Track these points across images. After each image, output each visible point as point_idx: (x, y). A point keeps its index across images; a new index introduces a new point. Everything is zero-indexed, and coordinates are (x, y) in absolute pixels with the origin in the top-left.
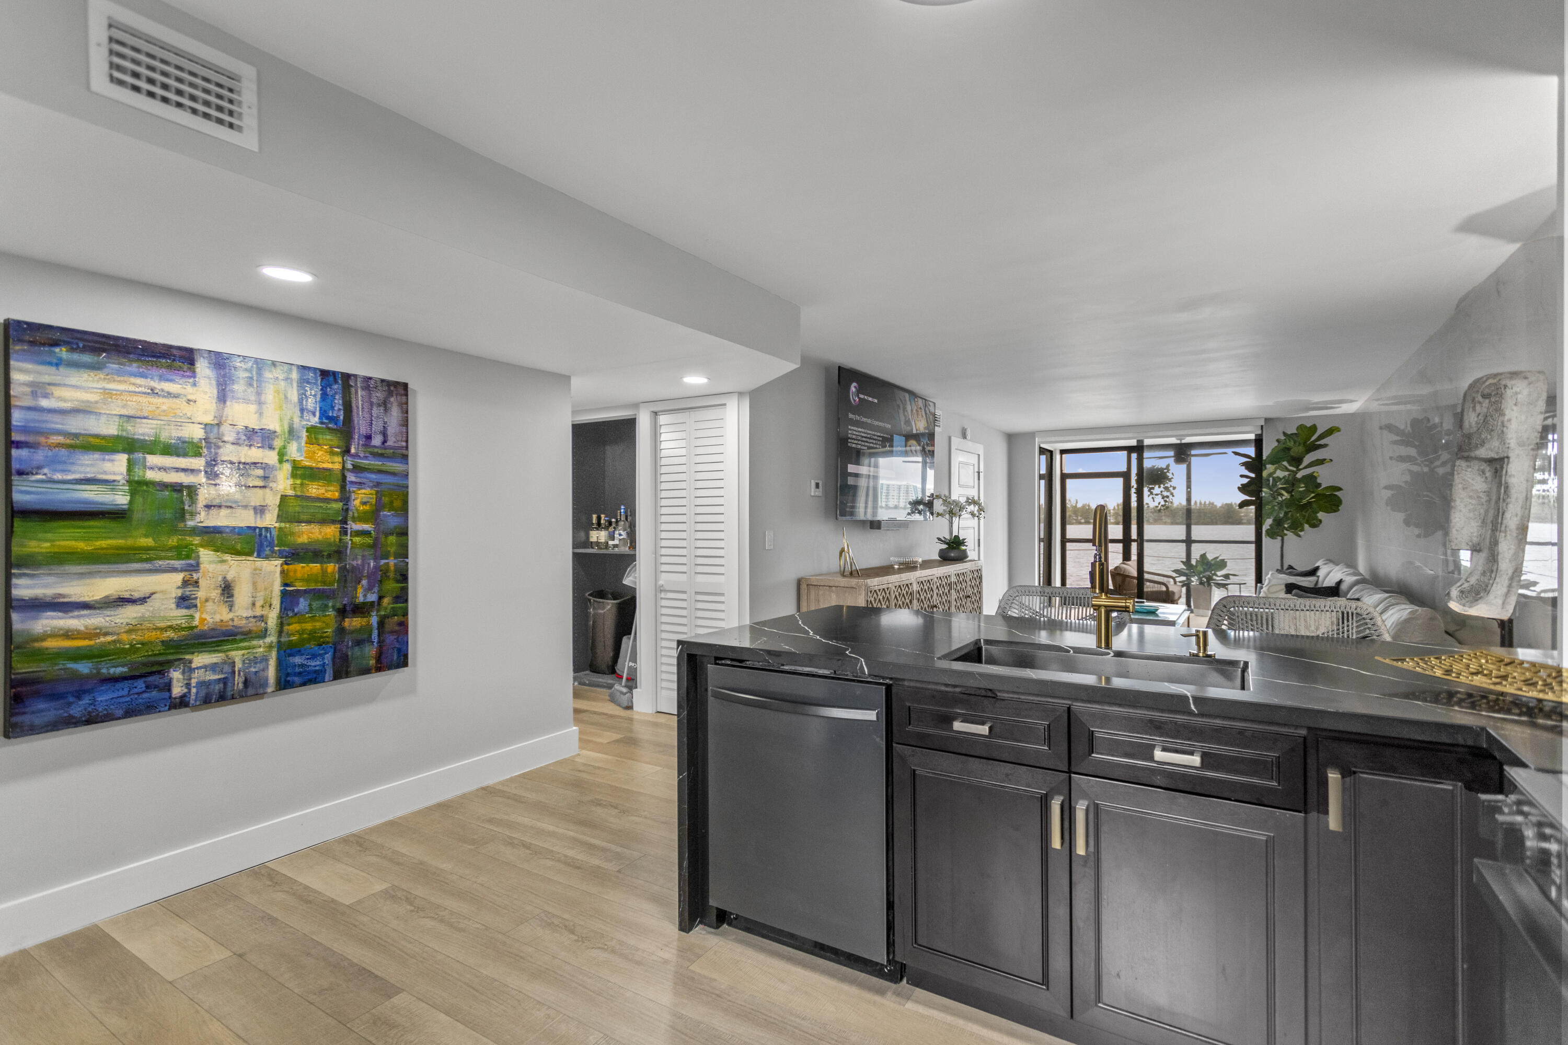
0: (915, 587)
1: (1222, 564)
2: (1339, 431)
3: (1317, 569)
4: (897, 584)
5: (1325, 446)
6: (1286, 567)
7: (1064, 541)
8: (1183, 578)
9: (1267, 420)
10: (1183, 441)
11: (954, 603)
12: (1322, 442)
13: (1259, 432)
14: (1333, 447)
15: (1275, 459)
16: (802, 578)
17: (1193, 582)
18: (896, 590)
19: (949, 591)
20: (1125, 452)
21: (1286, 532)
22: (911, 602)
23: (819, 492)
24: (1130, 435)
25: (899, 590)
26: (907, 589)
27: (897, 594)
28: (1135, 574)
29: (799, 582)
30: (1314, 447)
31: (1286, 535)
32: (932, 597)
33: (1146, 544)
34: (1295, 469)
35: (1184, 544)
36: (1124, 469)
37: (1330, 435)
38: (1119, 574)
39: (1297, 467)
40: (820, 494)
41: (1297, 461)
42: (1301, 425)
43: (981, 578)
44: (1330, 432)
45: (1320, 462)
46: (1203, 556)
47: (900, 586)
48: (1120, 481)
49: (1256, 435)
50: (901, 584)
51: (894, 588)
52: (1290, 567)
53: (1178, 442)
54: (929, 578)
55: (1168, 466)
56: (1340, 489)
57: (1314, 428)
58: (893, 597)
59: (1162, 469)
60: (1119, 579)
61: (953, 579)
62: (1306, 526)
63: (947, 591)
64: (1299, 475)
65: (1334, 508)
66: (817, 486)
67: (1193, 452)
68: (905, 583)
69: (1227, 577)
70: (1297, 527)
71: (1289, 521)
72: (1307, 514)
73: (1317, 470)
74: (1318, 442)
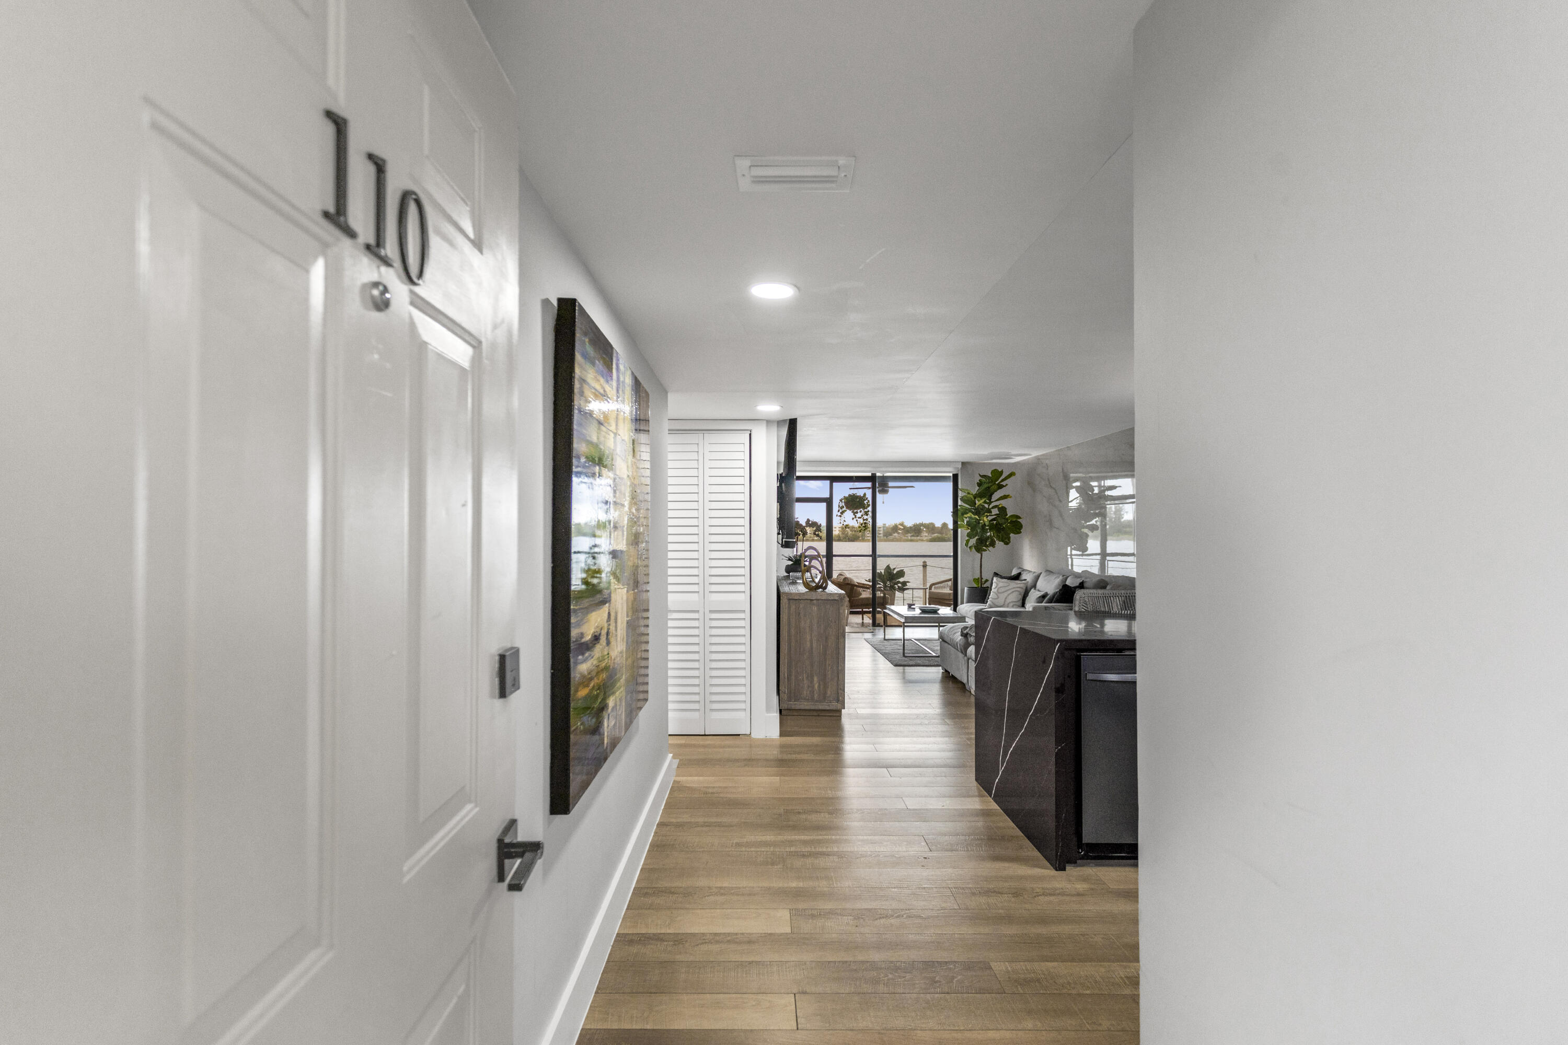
1: (901, 573)
2: (1016, 475)
3: (1019, 575)
5: (1006, 486)
6: (989, 573)
9: (963, 463)
10: (885, 475)
12: (1003, 483)
13: (955, 472)
14: (1011, 487)
15: (980, 495)
20: (828, 482)
21: (986, 548)
24: (868, 469)
30: (1000, 487)
31: (984, 550)
33: (878, 559)
34: (988, 501)
36: (827, 495)
37: (1011, 477)
39: (990, 500)
41: (990, 496)
42: (995, 469)
44: (1011, 475)
45: (1004, 497)
46: (888, 567)
48: (824, 505)
49: (953, 475)
52: (997, 574)
53: (882, 475)
55: (865, 494)
56: (1020, 518)
57: (1002, 473)
59: (859, 497)
62: (999, 544)
64: (991, 507)
65: (1018, 530)
67: (891, 484)
69: (904, 583)
70: (993, 544)
71: (990, 540)
72: (1000, 535)
73: (1003, 503)
74: (1001, 483)
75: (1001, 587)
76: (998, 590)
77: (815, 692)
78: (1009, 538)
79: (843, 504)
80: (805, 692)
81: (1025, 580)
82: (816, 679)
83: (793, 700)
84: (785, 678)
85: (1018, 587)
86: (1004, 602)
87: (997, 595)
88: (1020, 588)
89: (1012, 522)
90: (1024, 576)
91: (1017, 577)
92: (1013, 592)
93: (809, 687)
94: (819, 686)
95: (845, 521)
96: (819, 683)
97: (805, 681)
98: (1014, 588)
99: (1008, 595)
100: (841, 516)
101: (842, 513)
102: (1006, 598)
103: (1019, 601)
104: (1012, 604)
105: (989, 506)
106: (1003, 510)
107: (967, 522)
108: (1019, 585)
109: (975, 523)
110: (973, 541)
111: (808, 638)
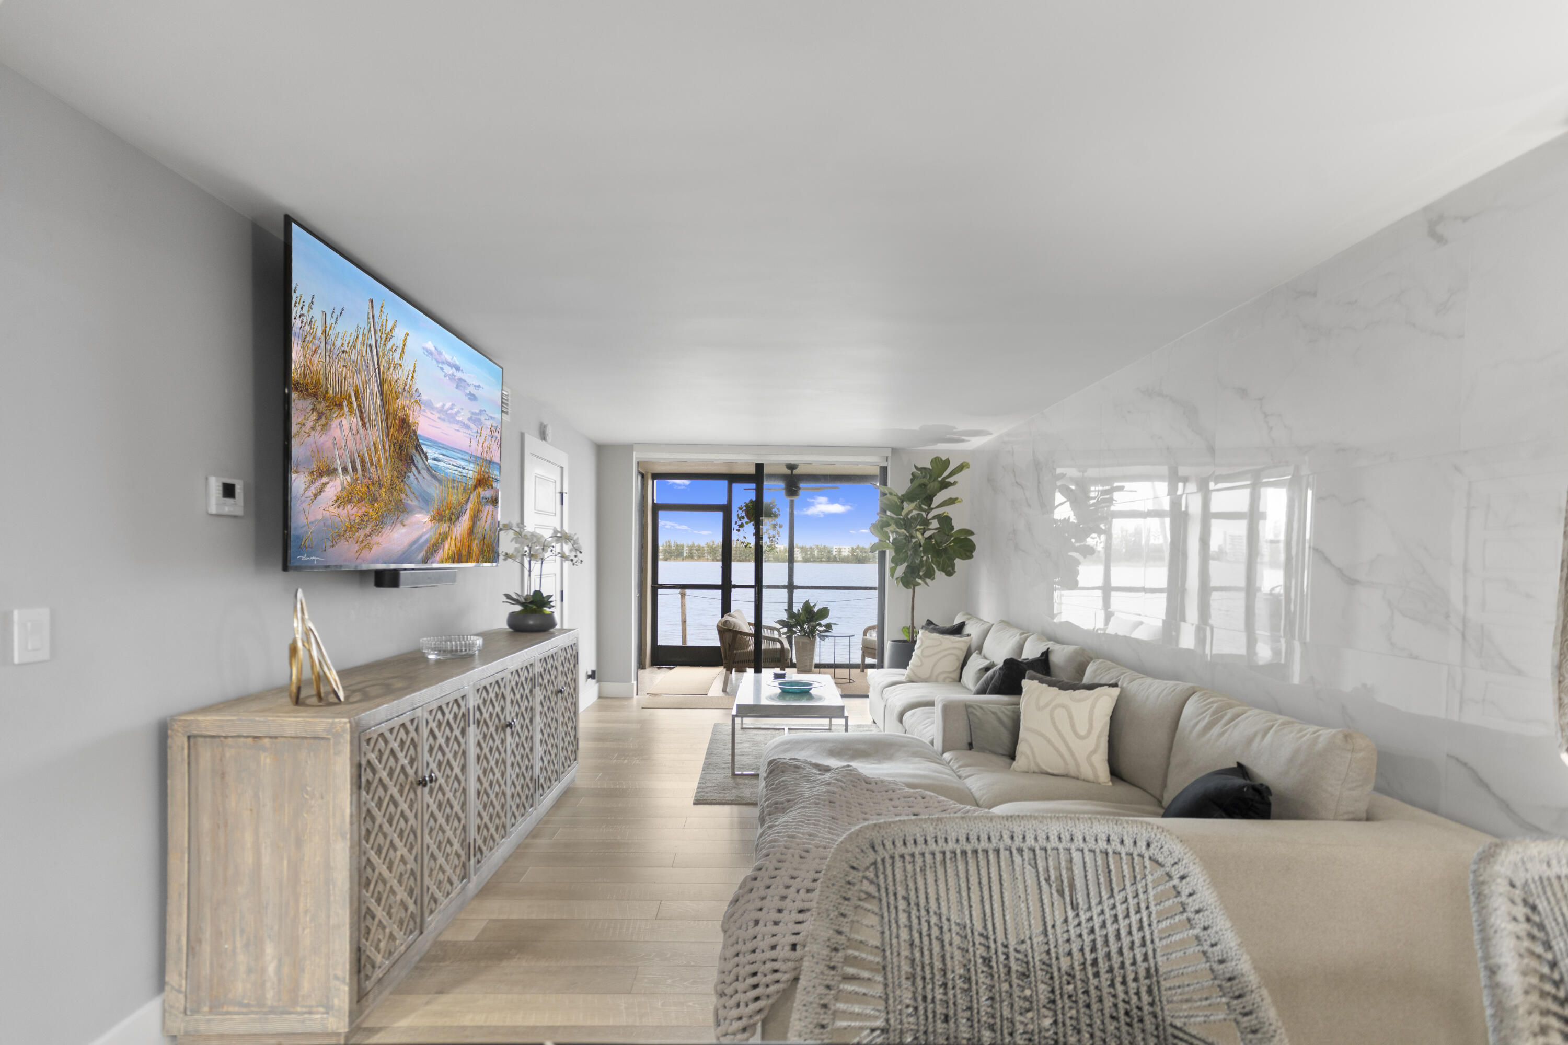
0: (473, 701)
1: (824, 613)
2: (968, 468)
3: (962, 625)
4: (435, 706)
5: (955, 483)
6: (920, 621)
7: (656, 587)
8: (785, 630)
9: (892, 450)
11: (538, 708)
12: (951, 480)
13: (885, 465)
15: (909, 497)
16: (173, 718)
17: (795, 632)
18: (431, 719)
19: (531, 691)
20: (727, 482)
21: (920, 581)
22: (463, 732)
23: (235, 506)
25: (439, 716)
26: (455, 708)
27: (434, 725)
28: (751, 630)
29: (163, 733)
30: (945, 485)
31: (919, 584)
32: (503, 709)
34: (926, 508)
35: (786, 590)
36: (724, 502)
37: (961, 471)
38: (729, 630)
39: (929, 506)
40: (239, 511)
41: (929, 499)
42: (936, 458)
43: (576, 657)
44: (961, 468)
45: (951, 501)
46: (805, 604)
47: (440, 708)
48: (720, 514)
49: (880, 468)
50: (443, 703)
51: (426, 715)
52: (929, 623)
54: (498, 677)
56: (972, 533)
57: (947, 463)
58: (426, 732)
60: (728, 636)
61: (538, 669)
62: (939, 574)
63: (527, 691)
64: (930, 516)
65: (968, 554)
66: (229, 491)
68: (451, 699)
69: (829, 627)
70: (930, 575)
71: (924, 569)
72: (941, 561)
73: (948, 510)
74: (947, 480)
75: (927, 647)
76: (922, 652)
77: (268, 985)
78: (953, 566)
79: (743, 514)
80: (240, 986)
81: (969, 635)
82: (270, 950)
83: (206, 1009)
84: (180, 950)
85: (954, 648)
86: (932, 672)
87: (921, 660)
88: (958, 649)
89: (957, 540)
90: (967, 630)
91: (957, 630)
92: (945, 656)
93: (249, 971)
94: (278, 970)
95: (745, 537)
96: (280, 961)
97: (241, 958)
98: (949, 649)
99: (938, 661)
100: (738, 530)
101: (741, 526)
102: (934, 665)
103: (954, 671)
104: (942, 676)
105: (927, 515)
106: (945, 521)
107: (894, 539)
108: (956, 645)
109: (904, 541)
110: (901, 570)
111: (249, 838)
